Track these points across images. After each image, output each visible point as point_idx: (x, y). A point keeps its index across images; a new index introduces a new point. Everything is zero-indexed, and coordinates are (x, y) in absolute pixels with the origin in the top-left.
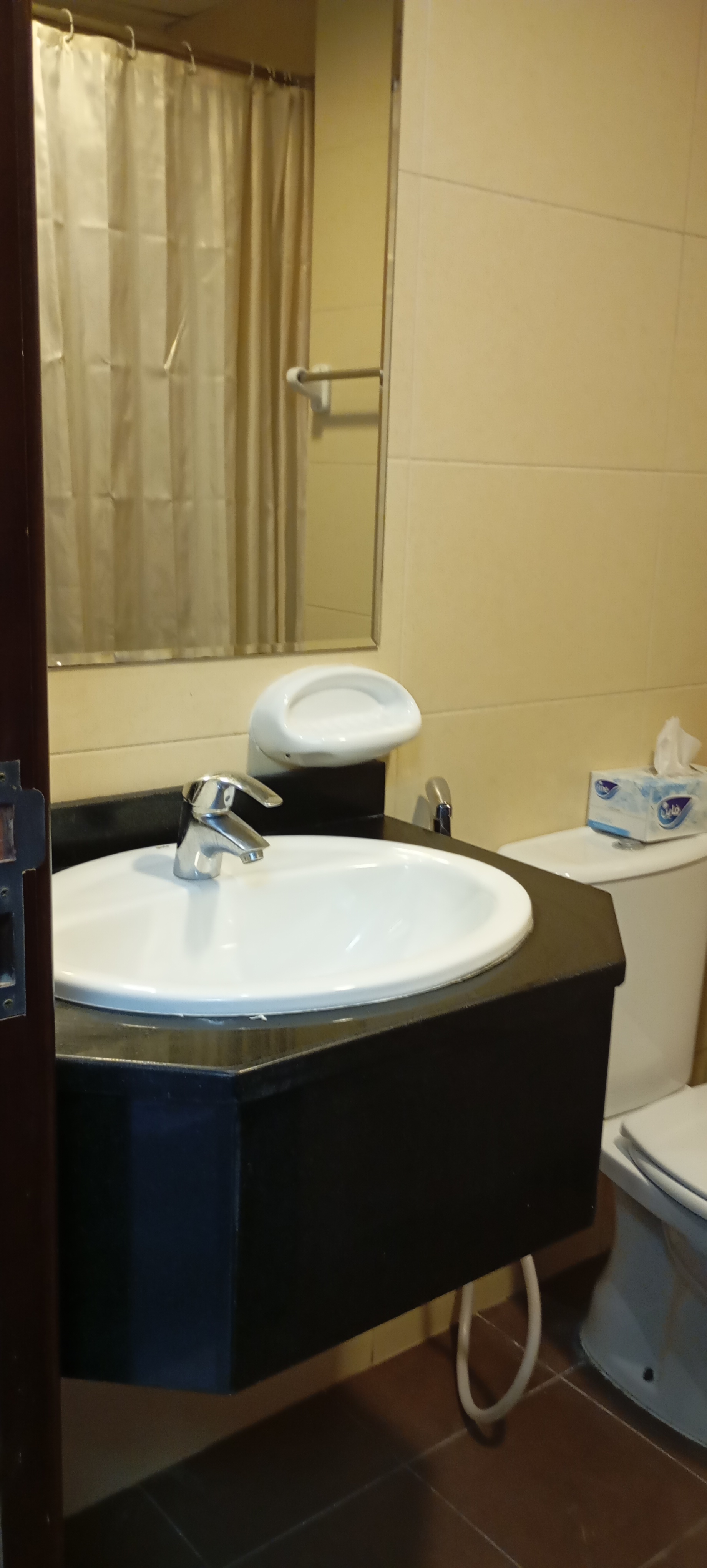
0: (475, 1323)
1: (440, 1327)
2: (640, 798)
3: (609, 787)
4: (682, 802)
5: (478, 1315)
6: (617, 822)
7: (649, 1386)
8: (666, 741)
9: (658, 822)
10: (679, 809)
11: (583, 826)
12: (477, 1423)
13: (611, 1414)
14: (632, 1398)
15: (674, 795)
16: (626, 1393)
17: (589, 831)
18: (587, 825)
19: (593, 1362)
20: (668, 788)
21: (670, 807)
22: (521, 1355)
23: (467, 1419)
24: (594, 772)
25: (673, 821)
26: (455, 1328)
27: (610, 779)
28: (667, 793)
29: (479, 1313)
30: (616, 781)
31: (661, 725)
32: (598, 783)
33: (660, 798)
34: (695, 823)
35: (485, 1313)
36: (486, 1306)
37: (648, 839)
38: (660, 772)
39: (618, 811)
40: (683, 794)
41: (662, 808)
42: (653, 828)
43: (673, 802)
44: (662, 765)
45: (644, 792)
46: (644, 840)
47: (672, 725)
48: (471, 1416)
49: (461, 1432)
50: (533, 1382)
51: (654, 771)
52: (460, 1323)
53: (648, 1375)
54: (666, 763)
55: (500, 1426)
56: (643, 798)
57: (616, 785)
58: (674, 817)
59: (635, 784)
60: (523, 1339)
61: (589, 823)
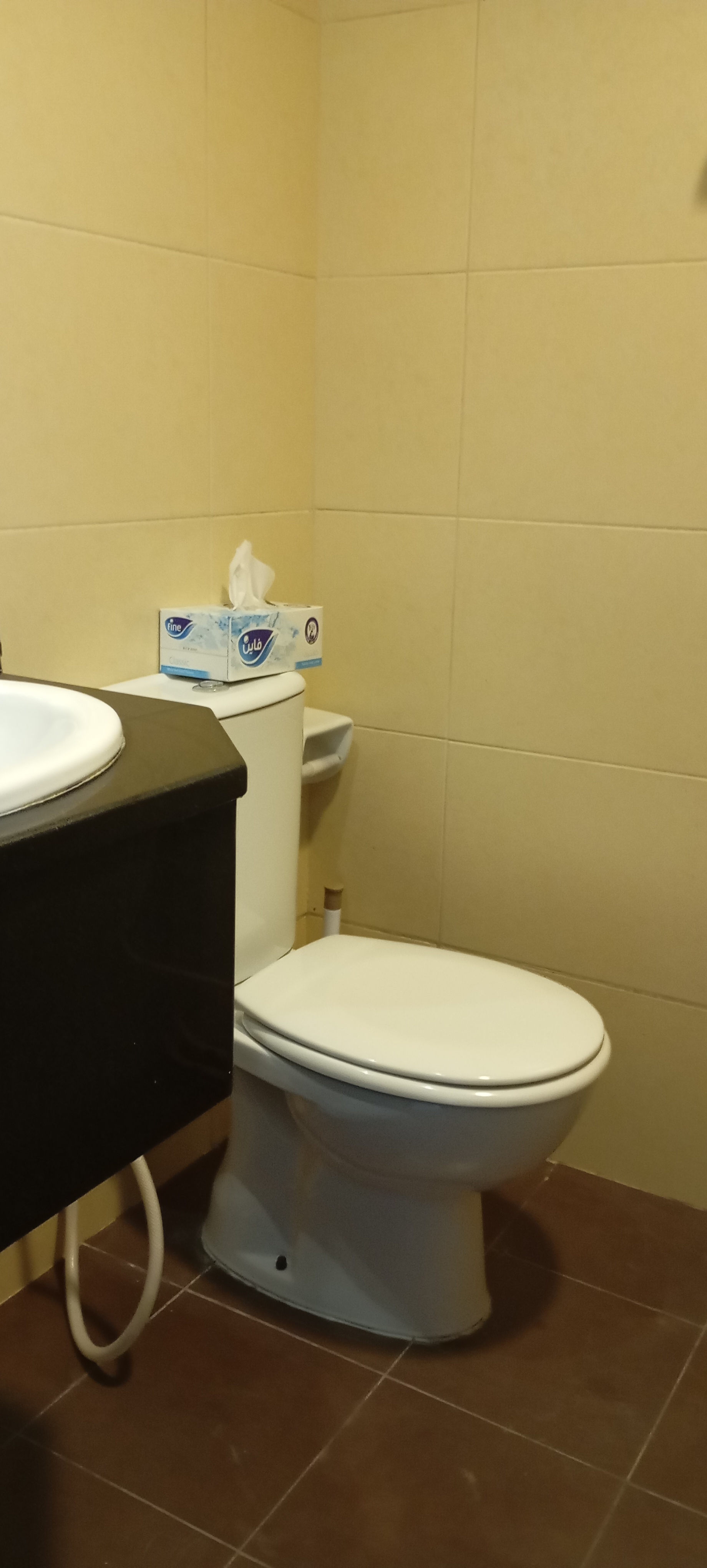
0: (83, 1254)
1: (43, 1267)
2: (217, 632)
3: (181, 624)
4: (263, 636)
5: (85, 1245)
6: (194, 663)
7: (284, 1276)
8: (238, 568)
9: (239, 658)
10: (260, 643)
11: (156, 673)
12: (98, 1364)
13: (244, 1314)
14: (264, 1292)
15: (253, 627)
16: (259, 1290)
17: (163, 677)
18: (160, 672)
19: (218, 1264)
20: (247, 620)
21: (251, 641)
22: (143, 1278)
23: (87, 1364)
24: (161, 610)
25: (256, 657)
26: (60, 1265)
27: (182, 614)
28: (247, 625)
29: (86, 1241)
30: (189, 616)
31: (231, 554)
32: (168, 621)
33: (240, 631)
34: (277, 659)
35: (91, 1241)
36: (93, 1232)
37: (231, 679)
38: (236, 605)
39: (195, 650)
40: (264, 627)
41: (242, 641)
42: (235, 665)
43: (254, 635)
44: (237, 595)
45: (222, 625)
46: (227, 680)
47: (244, 549)
48: (89, 1358)
49: (81, 1378)
50: (158, 1304)
51: (227, 604)
52: (67, 1260)
53: (281, 1264)
54: (242, 594)
55: (125, 1362)
56: (221, 632)
57: (190, 621)
58: (256, 653)
59: (211, 617)
60: (145, 1262)
61: (162, 669)
